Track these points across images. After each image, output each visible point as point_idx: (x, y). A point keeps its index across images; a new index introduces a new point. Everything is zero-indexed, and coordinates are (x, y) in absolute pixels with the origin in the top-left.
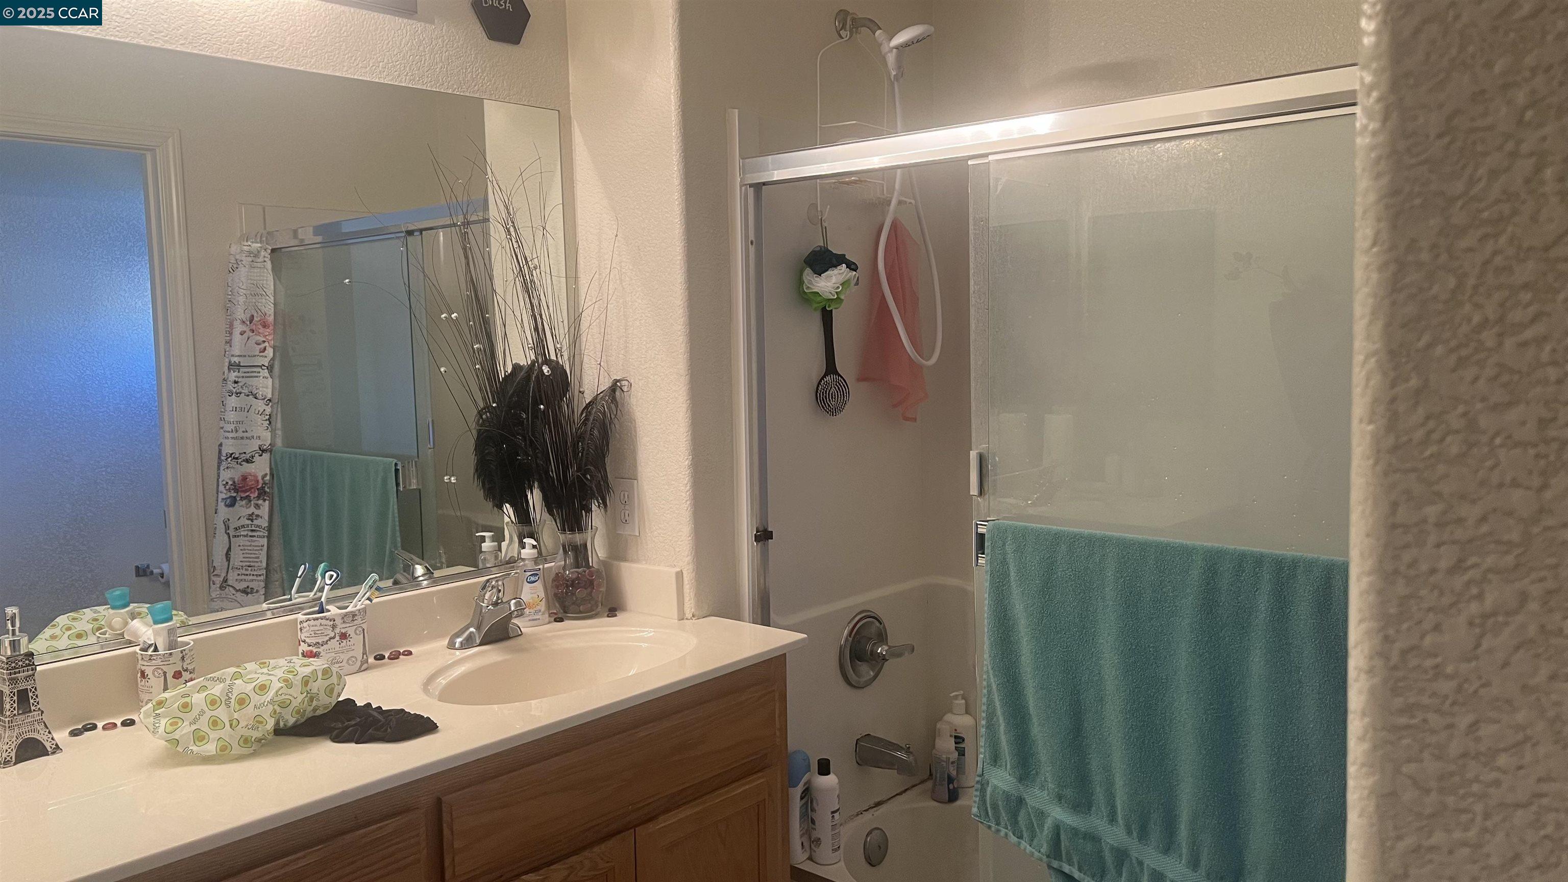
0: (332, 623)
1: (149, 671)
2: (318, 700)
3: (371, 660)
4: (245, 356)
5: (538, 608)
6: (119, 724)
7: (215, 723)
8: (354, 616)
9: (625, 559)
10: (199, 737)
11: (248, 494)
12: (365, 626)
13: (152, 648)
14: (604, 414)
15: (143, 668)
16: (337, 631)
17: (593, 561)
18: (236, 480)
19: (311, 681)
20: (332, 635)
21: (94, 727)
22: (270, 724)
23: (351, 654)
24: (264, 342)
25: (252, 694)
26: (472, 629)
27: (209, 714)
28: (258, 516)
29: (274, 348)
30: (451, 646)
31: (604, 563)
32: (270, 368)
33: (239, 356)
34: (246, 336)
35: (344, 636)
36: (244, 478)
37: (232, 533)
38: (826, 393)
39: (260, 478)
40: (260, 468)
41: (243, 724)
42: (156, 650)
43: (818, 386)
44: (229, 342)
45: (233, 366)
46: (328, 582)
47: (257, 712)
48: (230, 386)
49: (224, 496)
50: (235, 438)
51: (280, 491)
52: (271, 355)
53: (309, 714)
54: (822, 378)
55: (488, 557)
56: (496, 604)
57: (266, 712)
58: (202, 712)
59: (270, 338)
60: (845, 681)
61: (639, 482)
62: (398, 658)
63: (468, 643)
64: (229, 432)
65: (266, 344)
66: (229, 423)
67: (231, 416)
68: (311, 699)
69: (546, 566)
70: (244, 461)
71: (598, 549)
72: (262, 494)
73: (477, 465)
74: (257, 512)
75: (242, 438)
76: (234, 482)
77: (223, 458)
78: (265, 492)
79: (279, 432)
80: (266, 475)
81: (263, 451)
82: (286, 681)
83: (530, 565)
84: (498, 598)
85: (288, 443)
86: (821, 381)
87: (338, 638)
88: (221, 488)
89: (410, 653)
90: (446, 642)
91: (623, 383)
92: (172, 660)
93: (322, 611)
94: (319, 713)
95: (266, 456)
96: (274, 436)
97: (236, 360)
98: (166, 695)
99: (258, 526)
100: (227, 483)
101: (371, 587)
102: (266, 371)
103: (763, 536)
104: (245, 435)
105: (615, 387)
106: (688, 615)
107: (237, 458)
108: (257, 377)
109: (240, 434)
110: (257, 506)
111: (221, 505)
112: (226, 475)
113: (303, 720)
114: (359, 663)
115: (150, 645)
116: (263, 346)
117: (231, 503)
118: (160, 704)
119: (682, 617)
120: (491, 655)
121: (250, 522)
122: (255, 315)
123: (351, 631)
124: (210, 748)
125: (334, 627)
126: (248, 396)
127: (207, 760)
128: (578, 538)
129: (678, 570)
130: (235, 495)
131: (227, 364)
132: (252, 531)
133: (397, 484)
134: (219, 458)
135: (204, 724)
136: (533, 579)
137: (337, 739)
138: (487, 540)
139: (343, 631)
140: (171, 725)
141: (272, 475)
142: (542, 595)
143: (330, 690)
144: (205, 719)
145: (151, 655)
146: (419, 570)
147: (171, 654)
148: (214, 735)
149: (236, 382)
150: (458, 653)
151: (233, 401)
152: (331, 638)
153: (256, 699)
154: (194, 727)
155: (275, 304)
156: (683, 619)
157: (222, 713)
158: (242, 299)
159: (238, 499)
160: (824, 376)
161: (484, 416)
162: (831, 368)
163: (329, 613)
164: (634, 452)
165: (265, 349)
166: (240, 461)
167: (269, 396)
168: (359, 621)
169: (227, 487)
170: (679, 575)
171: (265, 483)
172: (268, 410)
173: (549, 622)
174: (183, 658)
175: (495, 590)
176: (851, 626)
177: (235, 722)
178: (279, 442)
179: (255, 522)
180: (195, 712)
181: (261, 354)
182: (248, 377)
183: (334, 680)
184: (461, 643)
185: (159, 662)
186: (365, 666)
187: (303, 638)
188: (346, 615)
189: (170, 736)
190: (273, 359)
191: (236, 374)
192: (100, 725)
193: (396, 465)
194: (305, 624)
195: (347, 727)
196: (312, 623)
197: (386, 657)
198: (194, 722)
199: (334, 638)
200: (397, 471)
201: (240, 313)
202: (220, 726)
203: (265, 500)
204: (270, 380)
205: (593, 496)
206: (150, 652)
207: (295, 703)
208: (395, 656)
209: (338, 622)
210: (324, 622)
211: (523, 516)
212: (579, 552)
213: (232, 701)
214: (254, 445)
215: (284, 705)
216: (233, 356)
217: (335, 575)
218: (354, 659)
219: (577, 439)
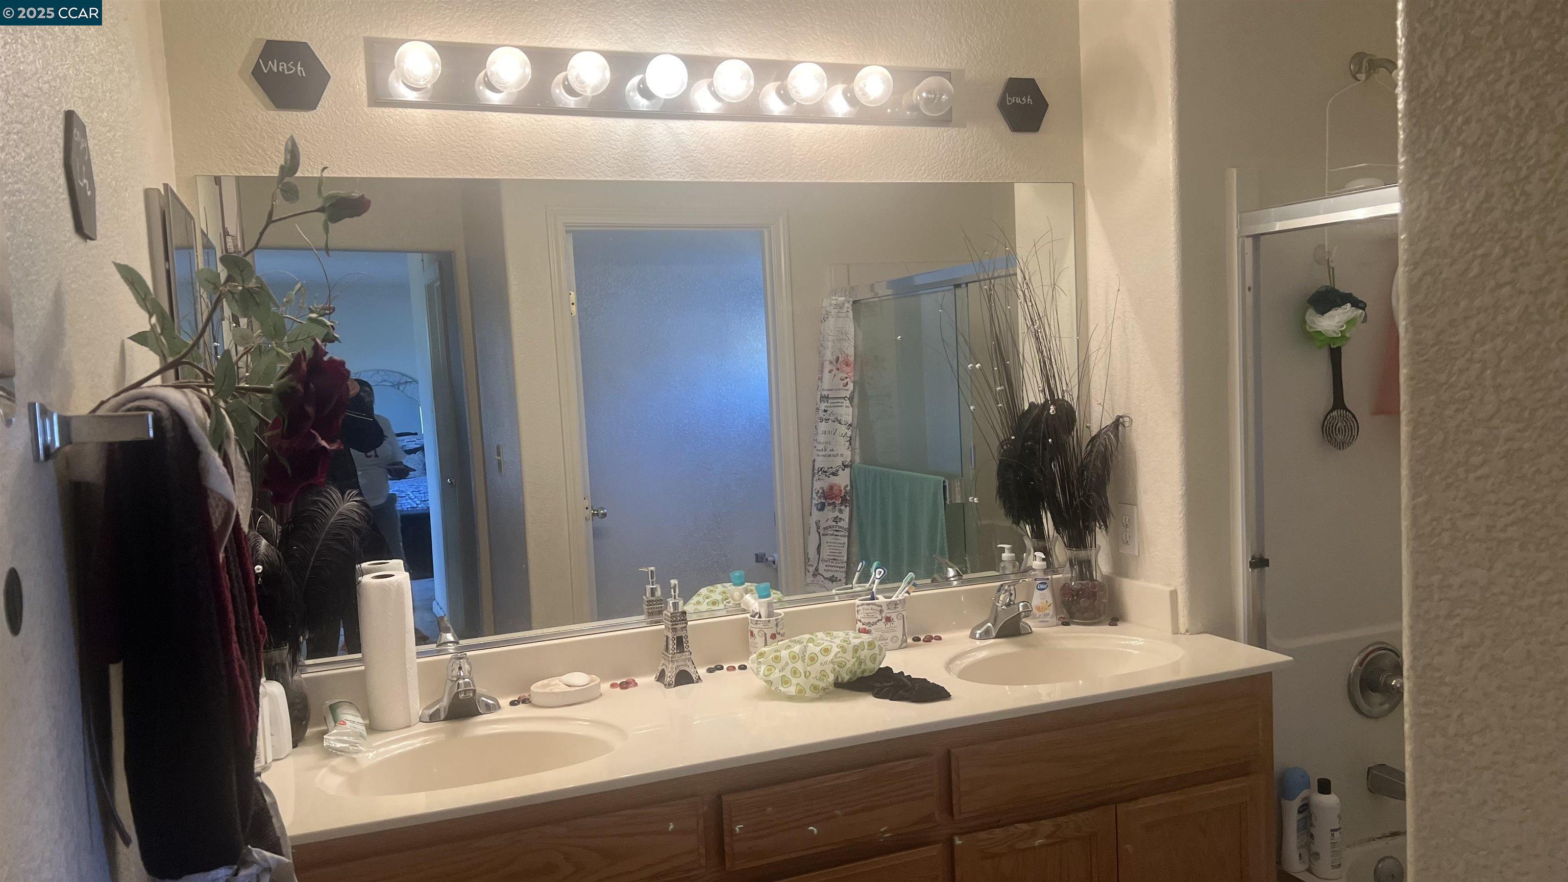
0: (880, 608)
1: (755, 632)
2: (865, 664)
3: (910, 641)
4: (832, 390)
5: (1047, 612)
6: (737, 668)
7: (795, 672)
8: (896, 604)
9: (1126, 576)
10: (785, 681)
11: (833, 501)
12: (904, 613)
13: (758, 616)
14: (1106, 447)
15: (752, 629)
16: (884, 615)
17: (1097, 577)
18: (825, 489)
19: (859, 650)
20: (880, 618)
21: (722, 668)
22: (831, 678)
23: (893, 634)
24: (847, 378)
25: (819, 655)
26: (989, 624)
27: (791, 665)
28: (841, 519)
29: (854, 383)
30: (973, 636)
31: (1109, 579)
32: (851, 399)
33: (828, 390)
34: (833, 373)
35: (888, 619)
36: (831, 488)
37: (822, 532)
38: (1332, 428)
39: (842, 488)
40: (843, 480)
41: (813, 675)
42: (760, 617)
43: (1324, 421)
44: (821, 379)
45: (825, 398)
46: (878, 576)
47: (823, 668)
48: (821, 414)
49: (817, 503)
50: (824, 456)
51: (857, 499)
52: (852, 389)
53: (859, 675)
54: (1329, 413)
55: (1007, 565)
56: (1008, 605)
57: (828, 669)
58: (787, 664)
59: (851, 374)
60: (1356, 709)
61: (1139, 508)
62: (930, 641)
63: (986, 635)
64: (820, 450)
65: (848, 379)
66: (820, 443)
67: (821, 438)
68: (860, 663)
69: (1054, 576)
70: (831, 474)
71: (1103, 565)
72: (844, 500)
73: (999, 488)
74: (840, 516)
75: (830, 456)
76: (824, 491)
77: (816, 472)
78: (846, 499)
79: (857, 451)
80: (848, 485)
81: (846, 466)
82: (842, 647)
83: (1040, 575)
84: (1010, 600)
85: (864, 461)
86: (1327, 416)
87: (884, 620)
88: (814, 495)
89: (940, 638)
90: (968, 632)
91: (1125, 419)
92: (771, 625)
93: (873, 598)
94: (866, 674)
95: (847, 470)
96: (853, 455)
97: (826, 393)
98: (766, 649)
99: (840, 527)
100: (818, 491)
101: (909, 583)
102: (848, 401)
103: (1259, 563)
104: (832, 453)
105: (1117, 423)
106: (1182, 630)
107: (826, 472)
108: (841, 406)
109: (828, 452)
110: (841, 511)
111: (814, 509)
112: (818, 485)
113: (854, 679)
114: (900, 642)
115: (757, 613)
116: (846, 381)
117: (822, 508)
118: (762, 655)
119: (1176, 631)
120: (1004, 647)
121: (835, 524)
122: (840, 356)
123: (893, 616)
124: (792, 690)
125: (881, 611)
126: (834, 422)
127: (790, 698)
128: (1082, 554)
129: (1172, 589)
130: (824, 501)
131: (819, 396)
132: (837, 531)
133: (945, 499)
134: (813, 471)
135: (787, 672)
136: (1042, 586)
137: (878, 695)
138: (1006, 551)
139: (888, 615)
140: (768, 670)
141: (852, 486)
142: (1050, 601)
143: (874, 659)
144: (789, 669)
145: (757, 621)
146: (951, 572)
147: (769, 621)
148: (794, 681)
149: (825, 411)
150: (978, 642)
151: (823, 426)
152: (879, 620)
153: (822, 658)
154: (782, 674)
155: (855, 347)
156: (1178, 633)
157: (799, 665)
158: (830, 344)
159: (826, 504)
160: (1331, 411)
161: (1005, 447)
162: (1338, 402)
163: (877, 601)
164: (1135, 480)
165: (847, 384)
166: (828, 474)
167: (850, 422)
168: (900, 609)
169: (819, 495)
170: (1174, 594)
171: (846, 492)
172: (849, 433)
173: (1057, 625)
174: (777, 625)
175: (1007, 593)
176: (1363, 655)
177: (807, 675)
178: (857, 459)
179: (839, 524)
180: (783, 663)
181: (844, 388)
182: (834, 407)
183: (876, 651)
184: (980, 634)
185: (761, 626)
186: (904, 645)
187: (859, 618)
188: (891, 602)
189: (768, 678)
190: (853, 392)
191: (826, 404)
192: (725, 667)
193: (944, 482)
194: (861, 608)
195: (883, 688)
196: (866, 607)
197: (922, 639)
198: (782, 670)
199: (881, 620)
200: (945, 487)
201: (829, 355)
202: (798, 675)
203: (846, 507)
204: (851, 409)
205: (1095, 520)
206: (756, 618)
207: (849, 665)
208: (928, 640)
209: (884, 608)
210: (874, 607)
211: (1039, 534)
212: (1084, 567)
213: (807, 658)
214: (839, 462)
215: (841, 665)
216: (823, 390)
217: (883, 572)
218: (895, 638)
219: (1083, 468)
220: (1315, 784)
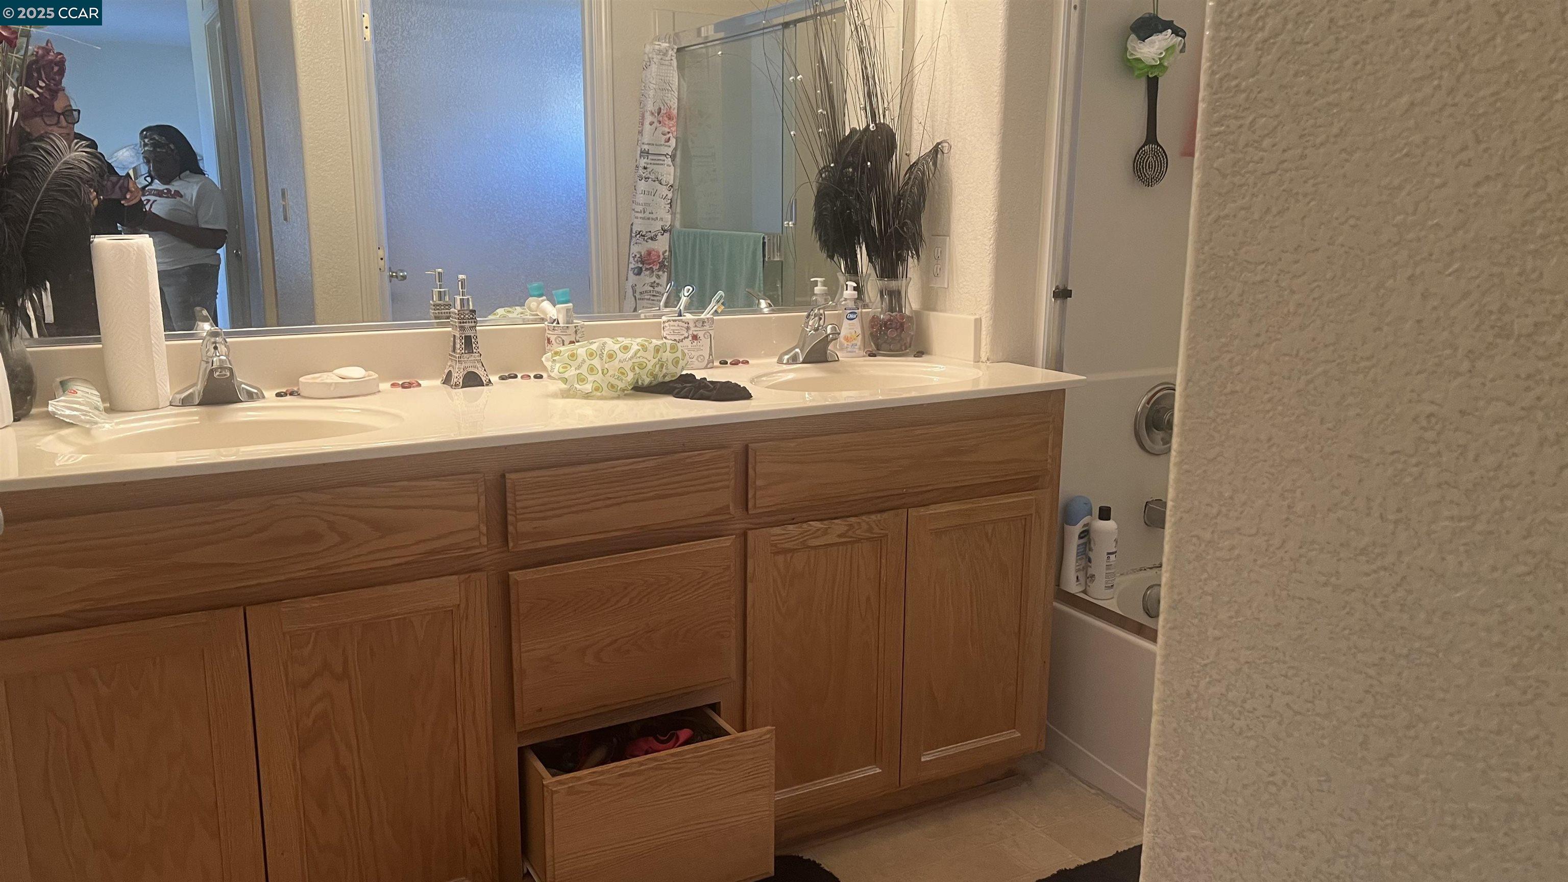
0: (686, 325)
1: (553, 338)
2: (667, 369)
3: (717, 363)
4: (653, 145)
5: (854, 342)
6: (532, 377)
7: (592, 369)
8: (703, 322)
9: (934, 310)
10: (581, 379)
11: (651, 266)
12: (712, 332)
13: (556, 322)
14: (923, 173)
15: (549, 336)
16: (690, 332)
17: (907, 311)
18: (643, 254)
19: (661, 350)
20: (686, 335)
21: (516, 377)
22: (630, 377)
23: (700, 353)
24: (669, 133)
25: (618, 352)
26: (797, 350)
27: (588, 362)
28: (658, 284)
29: (677, 139)
30: (780, 361)
31: (917, 313)
32: (673, 157)
33: (649, 144)
34: (655, 125)
35: (695, 337)
36: (649, 253)
37: (638, 296)
38: (1143, 163)
39: (661, 253)
40: (662, 245)
41: (611, 373)
42: (558, 323)
43: (1136, 156)
44: (641, 133)
45: (645, 153)
46: (686, 294)
47: (621, 365)
48: (641, 171)
49: (633, 267)
50: (644, 218)
51: (676, 263)
52: (674, 145)
53: (660, 379)
54: (1141, 148)
55: (819, 299)
56: (816, 330)
57: (627, 366)
58: (584, 360)
59: (673, 129)
60: (1140, 446)
61: (951, 238)
62: (737, 364)
63: (794, 360)
64: (638, 212)
65: (670, 135)
66: (638, 204)
67: (641, 198)
68: (662, 366)
69: (864, 310)
70: (649, 238)
71: (912, 301)
72: (662, 266)
73: (816, 219)
74: (657, 281)
75: (649, 219)
76: (641, 255)
77: (633, 235)
78: (665, 265)
79: (678, 216)
80: (666, 251)
81: (665, 231)
82: (642, 345)
83: (851, 304)
84: (819, 326)
85: (684, 225)
86: (1139, 151)
87: (690, 338)
88: (631, 259)
89: (747, 362)
90: (776, 360)
91: (945, 144)
92: (569, 332)
93: (680, 315)
94: (667, 379)
95: (667, 235)
96: (673, 220)
97: (646, 147)
98: (562, 349)
99: (658, 292)
100: (636, 256)
101: (718, 302)
102: (670, 159)
103: (1062, 294)
104: (651, 216)
105: (936, 150)
106: (984, 358)
107: (644, 236)
108: (662, 164)
109: (647, 215)
110: (658, 277)
111: (631, 273)
112: (635, 249)
113: (654, 383)
114: (706, 362)
115: (555, 320)
116: (668, 136)
117: (639, 272)
118: (556, 353)
119: (977, 359)
120: (811, 372)
121: (652, 289)
122: (662, 108)
123: (700, 334)
124: (588, 387)
125: (688, 329)
126: (654, 181)
127: (587, 396)
128: (893, 284)
129: (977, 317)
130: (641, 266)
131: (639, 152)
132: (654, 296)
133: (764, 256)
134: (631, 234)
135: (584, 370)
136: (851, 316)
137: (678, 396)
138: (819, 284)
139: (695, 333)
140: (563, 368)
141: (670, 251)
142: (859, 331)
143: (676, 362)
144: (585, 366)
145: (554, 327)
146: (763, 304)
147: (568, 327)
148: (591, 378)
149: (645, 168)
150: (784, 366)
151: (642, 185)
152: (685, 338)
153: (621, 355)
154: (578, 372)
155: (679, 100)
156: (979, 362)
157: (596, 362)
158: (651, 93)
159: (644, 269)
160: (1143, 146)
161: (823, 175)
162: (1151, 136)
163: (684, 318)
164: (949, 210)
165: (669, 138)
166: (646, 238)
167: (671, 182)
168: (707, 328)
169: (636, 259)
170: (978, 322)
171: (664, 258)
172: (670, 196)
173: (864, 356)
174: (576, 332)
175: (817, 318)
176: (1150, 394)
177: (605, 371)
178: (677, 224)
179: (656, 289)
180: (580, 360)
181: (667, 144)
182: (654, 164)
183: (679, 354)
184: (788, 360)
185: (558, 332)
186: (711, 365)
187: (665, 335)
188: (698, 320)
189: (563, 375)
190: (675, 149)
191: (645, 160)
192: (519, 376)
193: (764, 238)
194: (667, 324)
195: (686, 387)
196: (672, 323)
197: (729, 363)
198: (579, 367)
199: (688, 337)
200: (764, 243)
201: (650, 106)
202: (595, 372)
203: (664, 272)
204: (672, 168)
205: (908, 249)
206: (554, 324)
207: (649, 367)
208: (735, 363)
209: (691, 325)
210: (681, 324)
211: (852, 270)
212: (894, 297)
213: (605, 355)
214: (658, 226)
215: (642, 366)
216: (643, 143)
217: (691, 289)
218: (702, 357)
219: (899, 197)
220: (1096, 512)
